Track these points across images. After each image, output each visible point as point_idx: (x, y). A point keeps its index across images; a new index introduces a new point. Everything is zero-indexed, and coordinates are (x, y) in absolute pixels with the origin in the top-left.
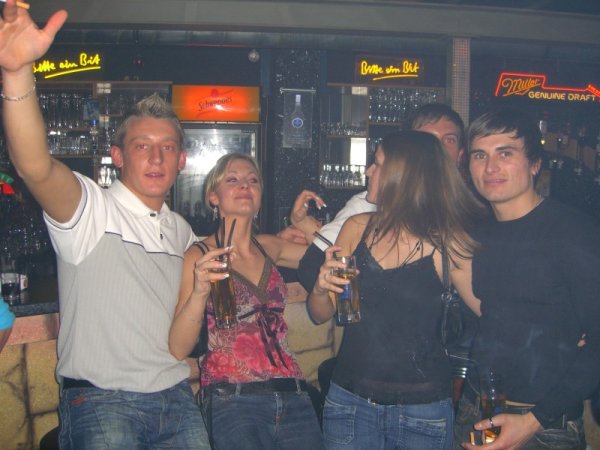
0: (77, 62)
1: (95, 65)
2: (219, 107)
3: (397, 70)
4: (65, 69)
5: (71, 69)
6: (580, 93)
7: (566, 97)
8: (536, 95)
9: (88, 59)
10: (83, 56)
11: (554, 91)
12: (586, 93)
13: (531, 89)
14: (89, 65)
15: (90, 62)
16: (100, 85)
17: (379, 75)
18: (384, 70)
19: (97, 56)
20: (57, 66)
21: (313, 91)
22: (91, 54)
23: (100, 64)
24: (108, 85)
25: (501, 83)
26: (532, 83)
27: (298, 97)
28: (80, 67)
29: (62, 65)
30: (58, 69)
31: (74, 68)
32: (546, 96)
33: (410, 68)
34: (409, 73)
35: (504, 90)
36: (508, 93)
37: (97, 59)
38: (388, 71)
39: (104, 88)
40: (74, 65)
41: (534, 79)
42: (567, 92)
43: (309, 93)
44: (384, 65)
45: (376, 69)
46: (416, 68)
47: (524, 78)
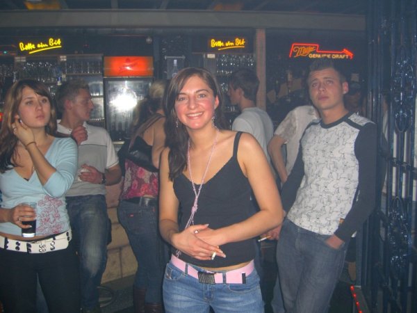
0: (48, 43)
1: (58, 45)
2: (128, 68)
3: (232, 44)
4: (41, 48)
5: (44, 48)
6: (339, 54)
7: (331, 56)
8: (314, 56)
9: (54, 42)
10: (51, 40)
11: (324, 53)
12: (343, 54)
13: (311, 53)
14: (54, 45)
15: (55, 43)
16: (61, 57)
17: (222, 47)
18: (225, 43)
19: (59, 40)
20: (36, 46)
21: (183, 57)
22: (55, 39)
23: (61, 44)
24: (65, 57)
25: (293, 49)
26: (311, 49)
27: (175, 61)
28: (49, 46)
29: (39, 46)
30: (37, 48)
31: (46, 47)
32: (319, 56)
33: (240, 43)
34: (239, 45)
35: (294, 54)
36: (297, 55)
37: (59, 42)
38: (227, 44)
39: (63, 58)
40: (46, 45)
41: (312, 46)
42: (331, 54)
43: (182, 59)
44: (224, 41)
45: (220, 44)
46: (243, 43)
47: (306, 47)
